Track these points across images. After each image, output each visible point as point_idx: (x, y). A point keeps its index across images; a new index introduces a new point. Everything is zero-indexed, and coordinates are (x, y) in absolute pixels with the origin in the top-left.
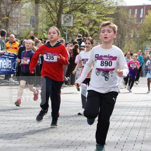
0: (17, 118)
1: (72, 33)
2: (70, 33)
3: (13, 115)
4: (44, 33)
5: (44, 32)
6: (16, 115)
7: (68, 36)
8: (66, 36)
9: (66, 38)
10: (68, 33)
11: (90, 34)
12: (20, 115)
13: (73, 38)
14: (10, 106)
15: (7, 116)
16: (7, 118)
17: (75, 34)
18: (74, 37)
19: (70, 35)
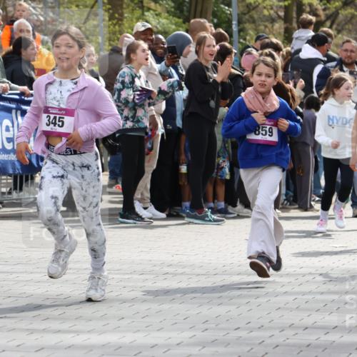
0: (69, 339)
1: (254, 8)
2: (249, 12)
3: (56, 325)
4: (146, 13)
5: (149, 9)
6: (65, 326)
7: (240, 22)
8: (234, 22)
9: (235, 28)
10: (241, 9)
11: (324, 10)
12: (80, 325)
13: (262, 27)
14: (39, 291)
15: (32, 331)
16: (32, 340)
17: (266, 12)
18: (266, 27)
19: (247, 17)
